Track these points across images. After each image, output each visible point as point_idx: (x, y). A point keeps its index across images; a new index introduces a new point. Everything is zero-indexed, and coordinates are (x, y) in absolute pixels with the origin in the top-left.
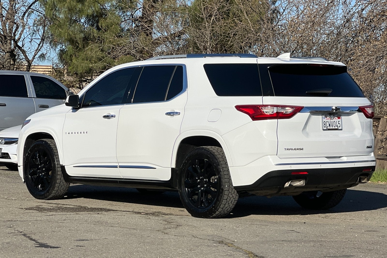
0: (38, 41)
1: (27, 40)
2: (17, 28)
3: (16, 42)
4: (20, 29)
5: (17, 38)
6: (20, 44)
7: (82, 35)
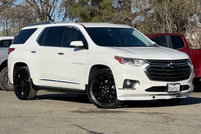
0: (63, 16)
1: (57, 16)
2: (51, 8)
3: (50, 17)
4: (52, 10)
5: (50, 15)
6: (52, 18)
7: (90, 12)
